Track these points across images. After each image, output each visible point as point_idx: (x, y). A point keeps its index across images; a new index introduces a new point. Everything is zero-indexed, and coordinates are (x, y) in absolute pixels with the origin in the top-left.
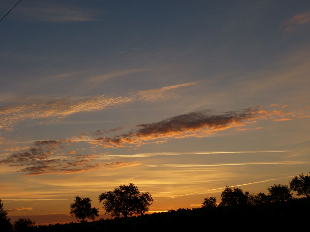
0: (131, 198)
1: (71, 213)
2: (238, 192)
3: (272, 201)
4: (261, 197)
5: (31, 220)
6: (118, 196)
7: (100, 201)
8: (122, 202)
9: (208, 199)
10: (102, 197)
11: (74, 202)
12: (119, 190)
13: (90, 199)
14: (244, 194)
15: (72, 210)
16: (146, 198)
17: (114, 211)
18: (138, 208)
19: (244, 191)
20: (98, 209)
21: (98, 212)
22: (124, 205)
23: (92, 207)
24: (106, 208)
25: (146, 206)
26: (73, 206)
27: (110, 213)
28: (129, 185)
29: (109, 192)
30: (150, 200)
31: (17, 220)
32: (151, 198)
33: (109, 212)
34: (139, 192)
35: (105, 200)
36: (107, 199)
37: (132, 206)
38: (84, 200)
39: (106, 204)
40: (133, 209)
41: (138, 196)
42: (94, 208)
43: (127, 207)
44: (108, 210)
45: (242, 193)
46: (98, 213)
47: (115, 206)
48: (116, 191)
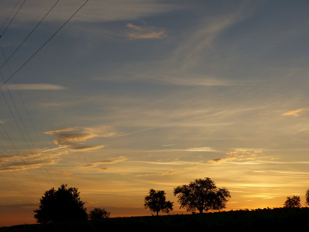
0: (208, 193)
1: (145, 205)
5: (105, 210)
6: (194, 190)
7: (175, 195)
8: (198, 196)
9: (291, 198)
10: (177, 191)
11: (149, 195)
12: (195, 184)
13: (165, 192)
15: (146, 202)
16: (224, 193)
17: (190, 206)
18: (214, 204)
20: (173, 202)
21: (173, 205)
22: (200, 200)
23: (167, 200)
24: (181, 202)
25: (223, 202)
26: (147, 198)
27: (185, 207)
28: (205, 179)
29: (185, 186)
30: (227, 196)
31: (93, 209)
32: (228, 194)
33: (183, 207)
34: (215, 187)
35: (180, 194)
36: (182, 192)
37: (208, 201)
38: (159, 193)
39: (181, 198)
40: (209, 205)
41: (215, 191)
42: (169, 201)
43: (203, 202)
44: (184, 204)
46: (173, 207)
47: (190, 200)
48: (192, 185)
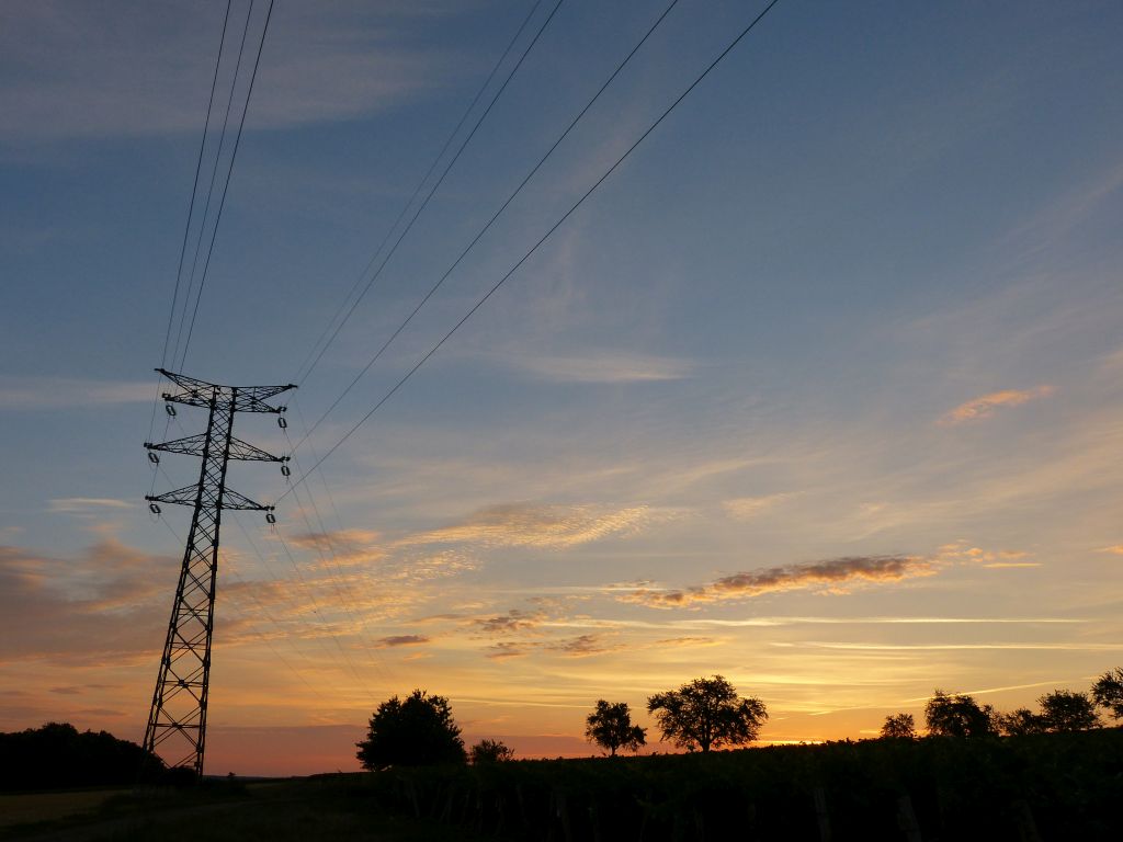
0: (719, 708)
1: (588, 734)
2: (966, 705)
3: (1049, 730)
4: (1022, 718)
5: (504, 745)
6: (689, 701)
7: (651, 712)
8: (698, 715)
9: (894, 718)
10: (656, 703)
11: (595, 712)
12: (691, 690)
13: (629, 706)
14: (982, 710)
15: (589, 728)
16: (752, 709)
17: (681, 737)
18: (733, 731)
19: (980, 705)
20: (646, 729)
21: (646, 735)
22: (703, 723)
23: (633, 724)
24: (663, 727)
25: (752, 728)
26: (592, 720)
27: (672, 739)
28: (713, 679)
29: (670, 694)
30: (759, 714)
31: (478, 743)
32: (762, 710)
33: (668, 738)
34: (735, 695)
35: (661, 711)
36: (665, 707)
37: (719, 726)
38: (616, 708)
39: (663, 719)
40: (723, 733)
41: (735, 705)
42: (637, 727)
43: (709, 728)
44: (669, 733)
45: (976, 709)
46: (645, 739)
47: (682, 724)
48: (686, 692)
